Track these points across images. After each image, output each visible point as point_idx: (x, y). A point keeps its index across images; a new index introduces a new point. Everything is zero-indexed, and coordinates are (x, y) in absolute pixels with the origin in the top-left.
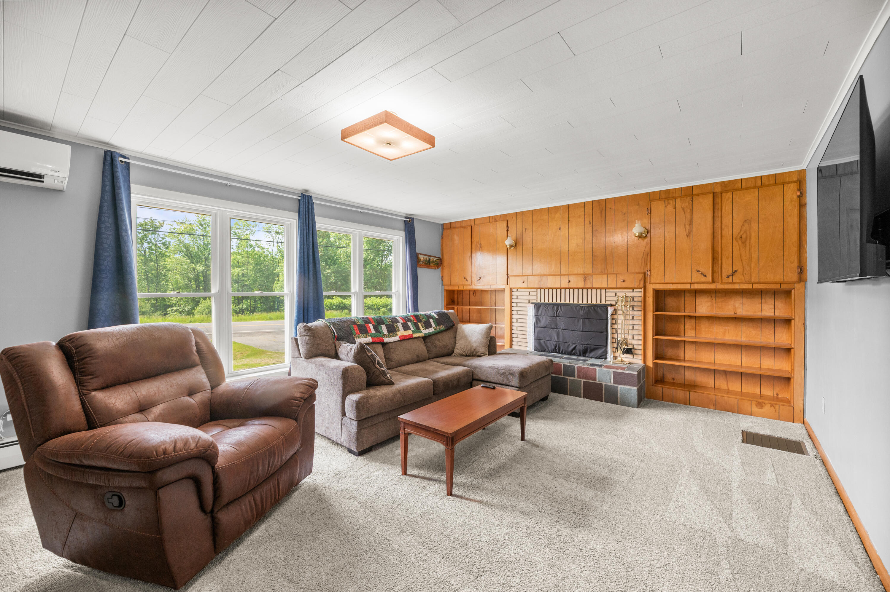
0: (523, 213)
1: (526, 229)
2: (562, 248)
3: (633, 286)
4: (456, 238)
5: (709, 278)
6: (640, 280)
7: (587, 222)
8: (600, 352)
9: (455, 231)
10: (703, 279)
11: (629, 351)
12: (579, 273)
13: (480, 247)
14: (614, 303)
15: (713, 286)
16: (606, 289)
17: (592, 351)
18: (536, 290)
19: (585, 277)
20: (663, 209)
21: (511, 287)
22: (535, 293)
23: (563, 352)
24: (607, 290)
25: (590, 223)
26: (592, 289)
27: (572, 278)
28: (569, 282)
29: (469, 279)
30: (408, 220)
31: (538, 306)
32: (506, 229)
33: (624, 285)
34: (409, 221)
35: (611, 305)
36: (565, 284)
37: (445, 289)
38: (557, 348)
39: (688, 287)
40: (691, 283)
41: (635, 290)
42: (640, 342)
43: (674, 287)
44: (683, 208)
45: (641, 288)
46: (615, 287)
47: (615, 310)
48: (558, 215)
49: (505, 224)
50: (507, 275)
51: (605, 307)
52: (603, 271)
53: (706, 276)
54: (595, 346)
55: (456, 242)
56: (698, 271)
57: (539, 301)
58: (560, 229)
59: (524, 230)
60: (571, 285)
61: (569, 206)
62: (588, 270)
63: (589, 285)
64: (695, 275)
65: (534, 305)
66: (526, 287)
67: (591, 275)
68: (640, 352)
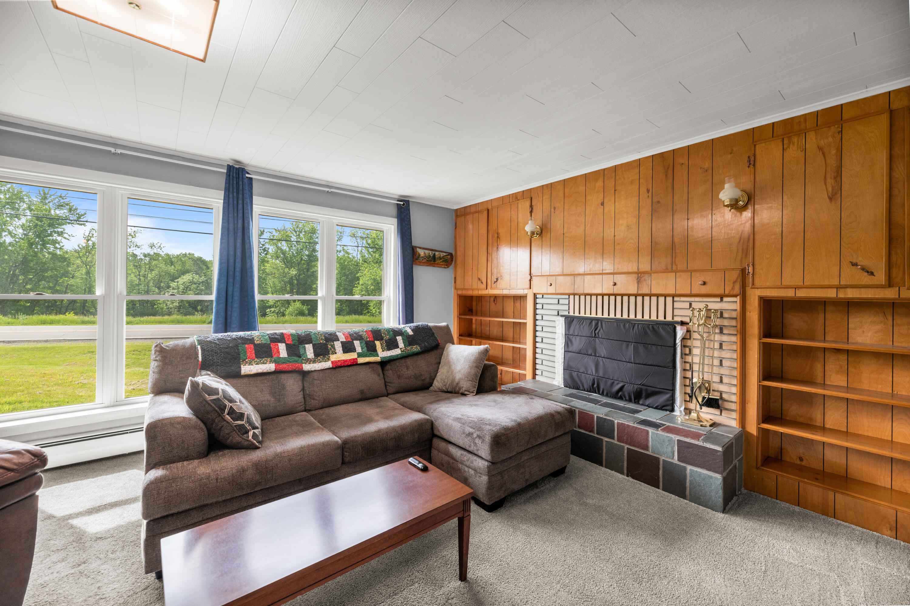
0: (551, 186)
1: (555, 209)
2: (605, 234)
3: (720, 291)
4: (470, 226)
5: (881, 277)
6: (734, 282)
7: (643, 190)
8: (662, 399)
9: (470, 217)
10: (866, 279)
11: (712, 403)
12: (631, 271)
13: (498, 237)
14: (687, 320)
15: (890, 294)
16: (673, 296)
17: (649, 395)
18: (567, 297)
19: (640, 276)
20: (779, 154)
21: (535, 292)
22: (566, 302)
23: (605, 393)
24: (676, 299)
25: (648, 191)
26: (650, 295)
27: (619, 278)
28: (615, 284)
29: (484, 281)
30: (402, 203)
31: (570, 321)
32: (529, 210)
33: (704, 290)
34: (404, 204)
35: (682, 323)
36: (607, 288)
37: (458, 294)
38: (595, 386)
39: (831, 294)
40: (838, 288)
41: (725, 299)
42: (734, 390)
43: (802, 294)
44: (820, 149)
45: (735, 296)
46: (689, 292)
47: (688, 331)
48: (600, 183)
49: (528, 204)
50: (530, 274)
51: (671, 327)
52: (670, 267)
53: (872, 274)
54: (654, 389)
55: (471, 232)
56: (854, 264)
57: (571, 314)
58: (602, 204)
59: (553, 210)
60: (617, 290)
61: (615, 169)
62: (645, 266)
63: (645, 290)
64: (848, 271)
65: (563, 319)
66: (554, 292)
67: (649, 273)
68: (733, 406)
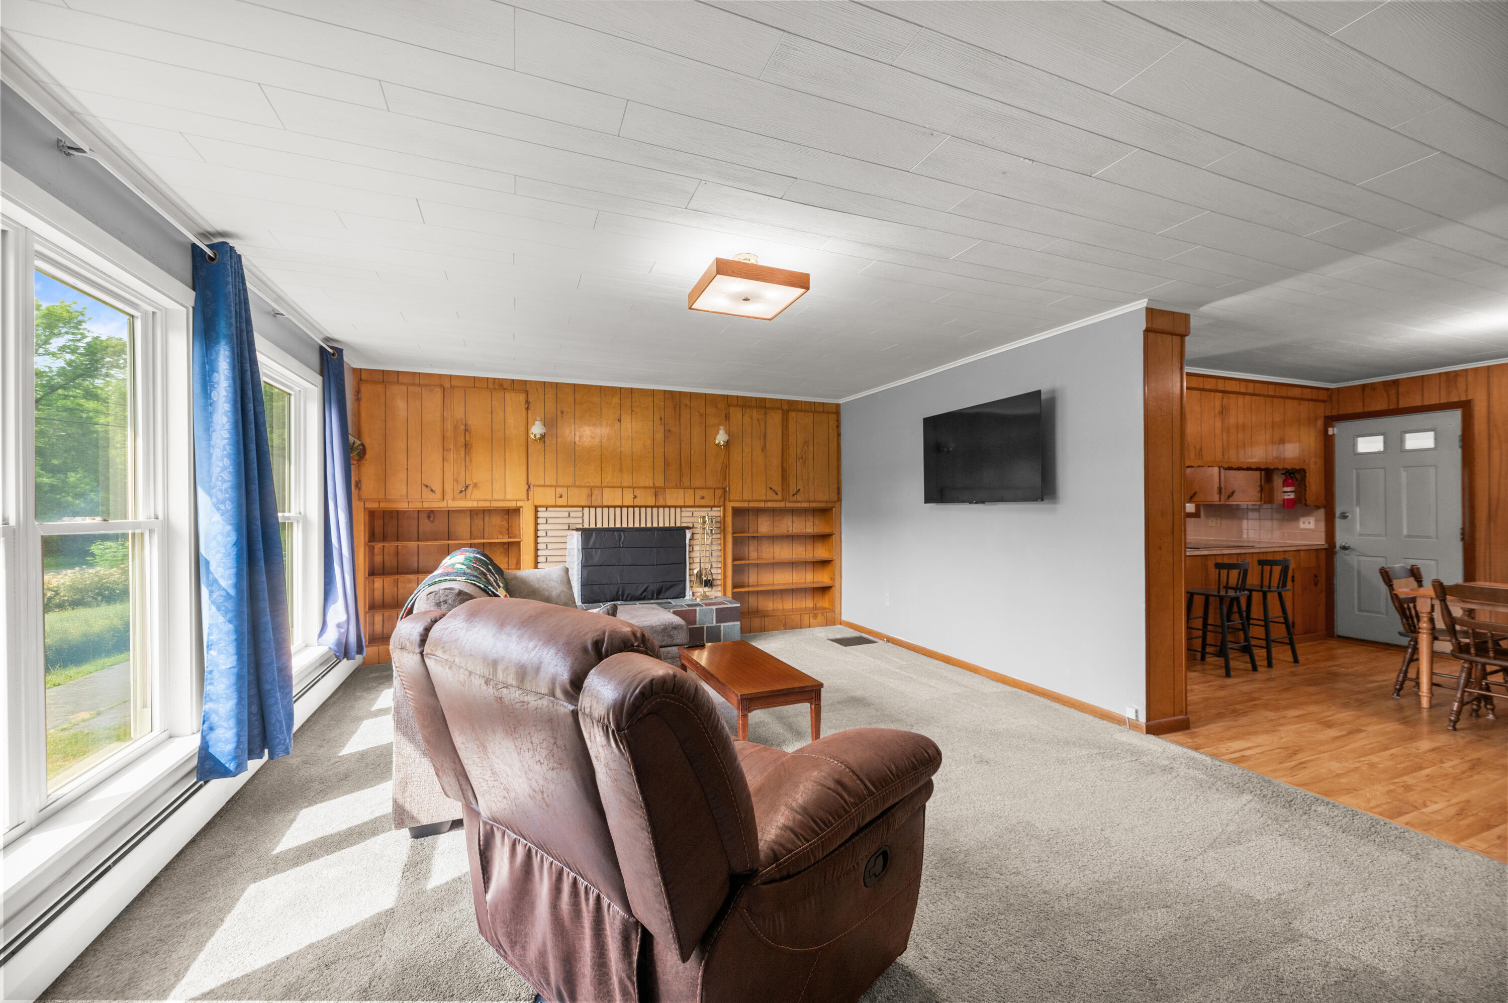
0: (557, 385)
1: (562, 412)
2: (623, 449)
3: (712, 504)
4: (401, 404)
5: (780, 497)
6: (720, 498)
7: (657, 417)
8: (676, 590)
9: (397, 391)
10: (775, 497)
11: (709, 583)
12: (647, 485)
13: (466, 430)
14: (691, 525)
15: (781, 505)
16: (681, 507)
17: (668, 589)
18: (581, 509)
19: (657, 491)
20: (741, 417)
21: (536, 504)
22: (580, 514)
23: (629, 598)
24: (683, 509)
25: (661, 419)
27: (638, 492)
28: (635, 497)
29: (437, 488)
30: (331, 351)
31: (587, 533)
32: (523, 406)
33: (703, 502)
34: (333, 355)
35: (689, 528)
36: (629, 501)
37: (365, 509)
38: (620, 593)
39: (762, 505)
40: (766, 501)
41: (714, 509)
42: (719, 571)
43: (752, 505)
44: (758, 420)
45: (720, 507)
47: (693, 534)
48: (616, 400)
49: (522, 397)
50: (528, 483)
51: (682, 530)
52: (678, 484)
53: (777, 494)
54: (670, 584)
55: (402, 413)
56: (771, 489)
57: (586, 526)
58: (620, 421)
59: (559, 413)
60: (638, 502)
61: (632, 390)
62: (660, 483)
63: (661, 503)
64: (770, 492)
65: (580, 533)
66: (565, 504)
67: (664, 489)
68: (719, 582)
